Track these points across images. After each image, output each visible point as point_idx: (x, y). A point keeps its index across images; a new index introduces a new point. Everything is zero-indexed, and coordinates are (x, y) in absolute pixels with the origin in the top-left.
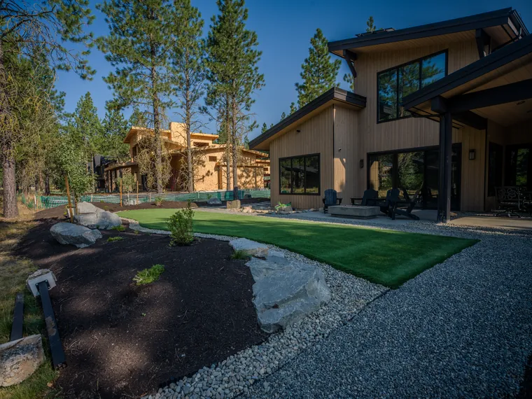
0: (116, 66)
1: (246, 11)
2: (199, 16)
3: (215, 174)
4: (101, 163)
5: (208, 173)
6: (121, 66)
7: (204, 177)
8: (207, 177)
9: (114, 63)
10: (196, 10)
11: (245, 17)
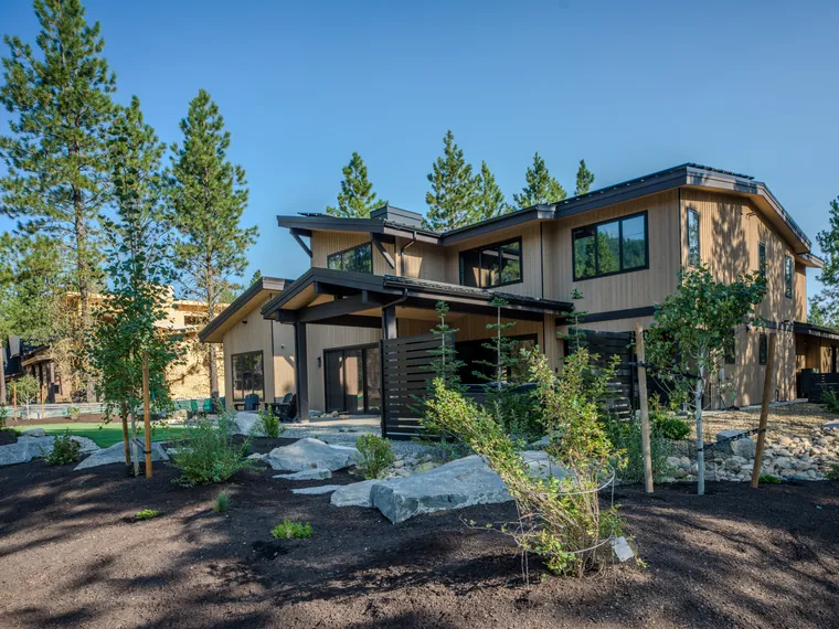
0: (17, 219)
1: (227, 135)
2: (155, 140)
3: (204, 371)
4: (21, 352)
5: (193, 370)
6: (24, 219)
7: (183, 376)
8: (190, 377)
9: (12, 215)
10: (152, 131)
11: (225, 145)
